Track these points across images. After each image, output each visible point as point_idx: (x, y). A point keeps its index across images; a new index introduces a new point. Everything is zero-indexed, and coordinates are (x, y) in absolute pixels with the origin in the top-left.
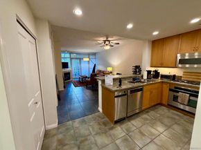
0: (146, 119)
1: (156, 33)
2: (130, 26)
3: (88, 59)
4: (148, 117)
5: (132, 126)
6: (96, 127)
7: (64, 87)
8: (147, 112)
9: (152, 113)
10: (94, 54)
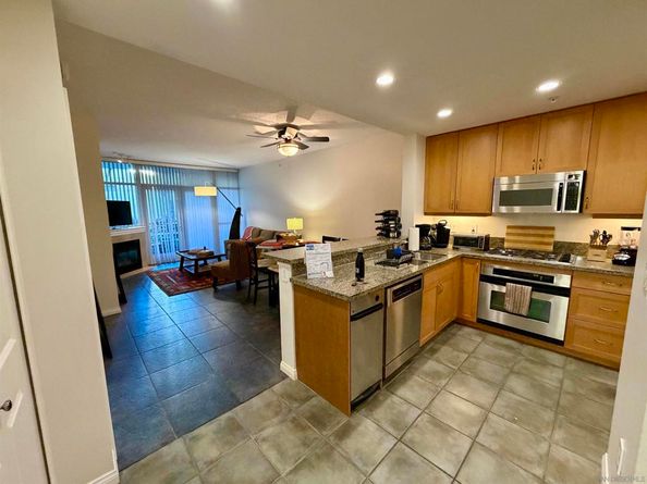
0: (436, 375)
1: (444, 113)
2: (385, 79)
3: (212, 191)
4: (440, 368)
5: (405, 407)
6: (290, 439)
7: (123, 300)
8: (433, 351)
9: (445, 351)
10: (235, 173)
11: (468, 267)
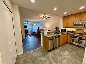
0: (62, 49)
1: (65, 13)
2: (55, 9)
3: (36, 24)
4: (62, 48)
5: (56, 52)
6: (41, 53)
7: (25, 36)
8: (62, 46)
9: (64, 47)
10: (38, 22)
11: (68, 35)
